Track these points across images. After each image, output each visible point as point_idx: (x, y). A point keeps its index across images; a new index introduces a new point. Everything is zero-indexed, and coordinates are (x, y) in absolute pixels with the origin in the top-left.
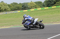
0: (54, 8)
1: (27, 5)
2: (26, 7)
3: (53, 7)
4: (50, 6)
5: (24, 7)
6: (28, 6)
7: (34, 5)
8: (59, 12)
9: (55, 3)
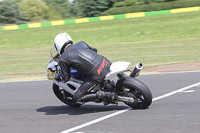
0: (107, 23)
1: (16, 8)
2: (12, 15)
3: (103, 18)
4: (92, 16)
5: (6, 15)
6: (21, 13)
7: (40, 10)
8: (121, 35)
9: (111, 5)
